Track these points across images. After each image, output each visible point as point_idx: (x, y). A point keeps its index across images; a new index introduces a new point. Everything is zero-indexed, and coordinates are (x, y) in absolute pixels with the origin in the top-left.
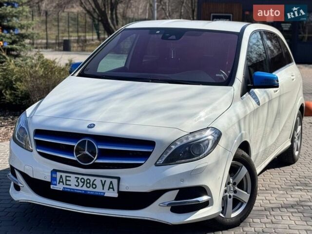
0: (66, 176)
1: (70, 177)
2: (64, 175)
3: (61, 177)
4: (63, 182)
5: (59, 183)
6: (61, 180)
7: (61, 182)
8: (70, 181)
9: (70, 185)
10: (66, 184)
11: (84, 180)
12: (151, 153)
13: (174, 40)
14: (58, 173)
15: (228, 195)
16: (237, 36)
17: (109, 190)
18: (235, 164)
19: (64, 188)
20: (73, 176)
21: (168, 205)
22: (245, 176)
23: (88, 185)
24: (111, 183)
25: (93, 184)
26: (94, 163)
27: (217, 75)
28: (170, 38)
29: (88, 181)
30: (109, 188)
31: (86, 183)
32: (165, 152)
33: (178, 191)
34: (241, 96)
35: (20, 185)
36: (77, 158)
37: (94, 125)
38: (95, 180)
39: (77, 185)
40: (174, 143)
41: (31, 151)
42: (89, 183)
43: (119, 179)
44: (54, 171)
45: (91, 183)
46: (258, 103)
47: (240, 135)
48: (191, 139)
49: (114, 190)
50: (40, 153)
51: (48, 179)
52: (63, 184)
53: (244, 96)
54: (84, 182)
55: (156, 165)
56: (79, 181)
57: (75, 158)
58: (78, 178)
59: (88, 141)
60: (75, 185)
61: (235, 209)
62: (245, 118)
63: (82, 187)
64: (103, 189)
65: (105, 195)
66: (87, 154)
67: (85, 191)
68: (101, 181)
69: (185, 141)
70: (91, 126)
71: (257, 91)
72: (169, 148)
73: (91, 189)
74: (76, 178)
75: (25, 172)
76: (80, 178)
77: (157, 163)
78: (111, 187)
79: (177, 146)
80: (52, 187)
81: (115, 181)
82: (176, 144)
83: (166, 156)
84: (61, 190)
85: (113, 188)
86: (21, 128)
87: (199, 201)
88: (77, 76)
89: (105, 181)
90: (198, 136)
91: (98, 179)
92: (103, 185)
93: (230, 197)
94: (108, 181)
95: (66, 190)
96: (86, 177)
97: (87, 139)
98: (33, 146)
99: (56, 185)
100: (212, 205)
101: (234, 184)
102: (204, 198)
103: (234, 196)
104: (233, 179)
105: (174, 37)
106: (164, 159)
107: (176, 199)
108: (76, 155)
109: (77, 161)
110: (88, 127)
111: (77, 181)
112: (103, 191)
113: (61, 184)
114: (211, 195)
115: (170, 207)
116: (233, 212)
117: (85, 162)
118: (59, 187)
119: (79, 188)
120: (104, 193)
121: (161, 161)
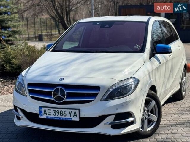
0: (48, 110)
1: (50, 110)
2: (47, 109)
3: (45, 110)
4: (46, 113)
5: (44, 114)
6: (45, 112)
7: (45, 113)
8: (50, 112)
9: (51, 115)
10: (48, 115)
11: (59, 111)
12: (98, 93)
13: (108, 27)
14: (43, 108)
15: (145, 117)
16: (145, 24)
17: (74, 116)
18: (148, 99)
19: (47, 117)
20: (52, 109)
21: (110, 124)
22: (154, 106)
23: (61, 114)
24: (75, 112)
25: (64, 114)
26: (64, 101)
27: (135, 47)
28: (105, 27)
29: (61, 112)
30: (74, 115)
31: (60, 113)
32: (106, 93)
33: (115, 115)
34: (150, 59)
35: (20, 117)
36: (54, 98)
37: (63, 79)
38: (65, 111)
39: (55, 114)
40: (111, 87)
41: (27, 96)
42: (62, 113)
43: (79, 110)
44: (41, 107)
45: (63, 113)
46: (160, 63)
47: (150, 81)
48: (121, 84)
49: (77, 117)
50: (32, 97)
51: (37, 112)
52: (47, 115)
53: (151, 59)
54: (59, 113)
55: (101, 101)
56: (56, 112)
57: (52, 99)
58: (55, 111)
59: (60, 88)
60: (54, 115)
61: (149, 126)
62: (152, 71)
63: (58, 115)
64: (70, 116)
65: (72, 120)
66: (60, 97)
67: (59, 118)
68: (69, 111)
69: (118, 86)
70: (62, 79)
71: (159, 56)
72: (108, 90)
73: (63, 117)
74: (54, 110)
75: (23, 109)
76: (56, 111)
77: (102, 99)
78: (75, 115)
79: (113, 89)
80: (40, 116)
81: (77, 111)
82: (113, 88)
83: (107, 95)
84: (45, 118)
85: (76, 115)
86: (20, 83)
87: (128, 121)
88: (51, 51)
89: (71, 112)
90: (125, 83)
91: (67, 111)
92: (70, 114)
93: (146, 118)
94: (73, 111)
95: (48, 118)
96: (60, 110)
97: (60, 87)
98: (27, 93)
99: (42, 115)
100: (136, 123)
101: (148, 111)
102: (131, 119)
103: (148, 118)
104: (147, 108)
105: (107, 26)
106: (105, 97)
107: (114, 120)
108: (54, 97)
109: (54, 100)
110: (60, 80)
111: (55, 112)
112: (70, 118)
113: (45, 114)
114: (134, 117)
115: (111, 125)
116: (148, 128)
117: (59, 101)
118: (44, 116)
119: (56, 116)
120: (71, 119)
121: (104, 98)
